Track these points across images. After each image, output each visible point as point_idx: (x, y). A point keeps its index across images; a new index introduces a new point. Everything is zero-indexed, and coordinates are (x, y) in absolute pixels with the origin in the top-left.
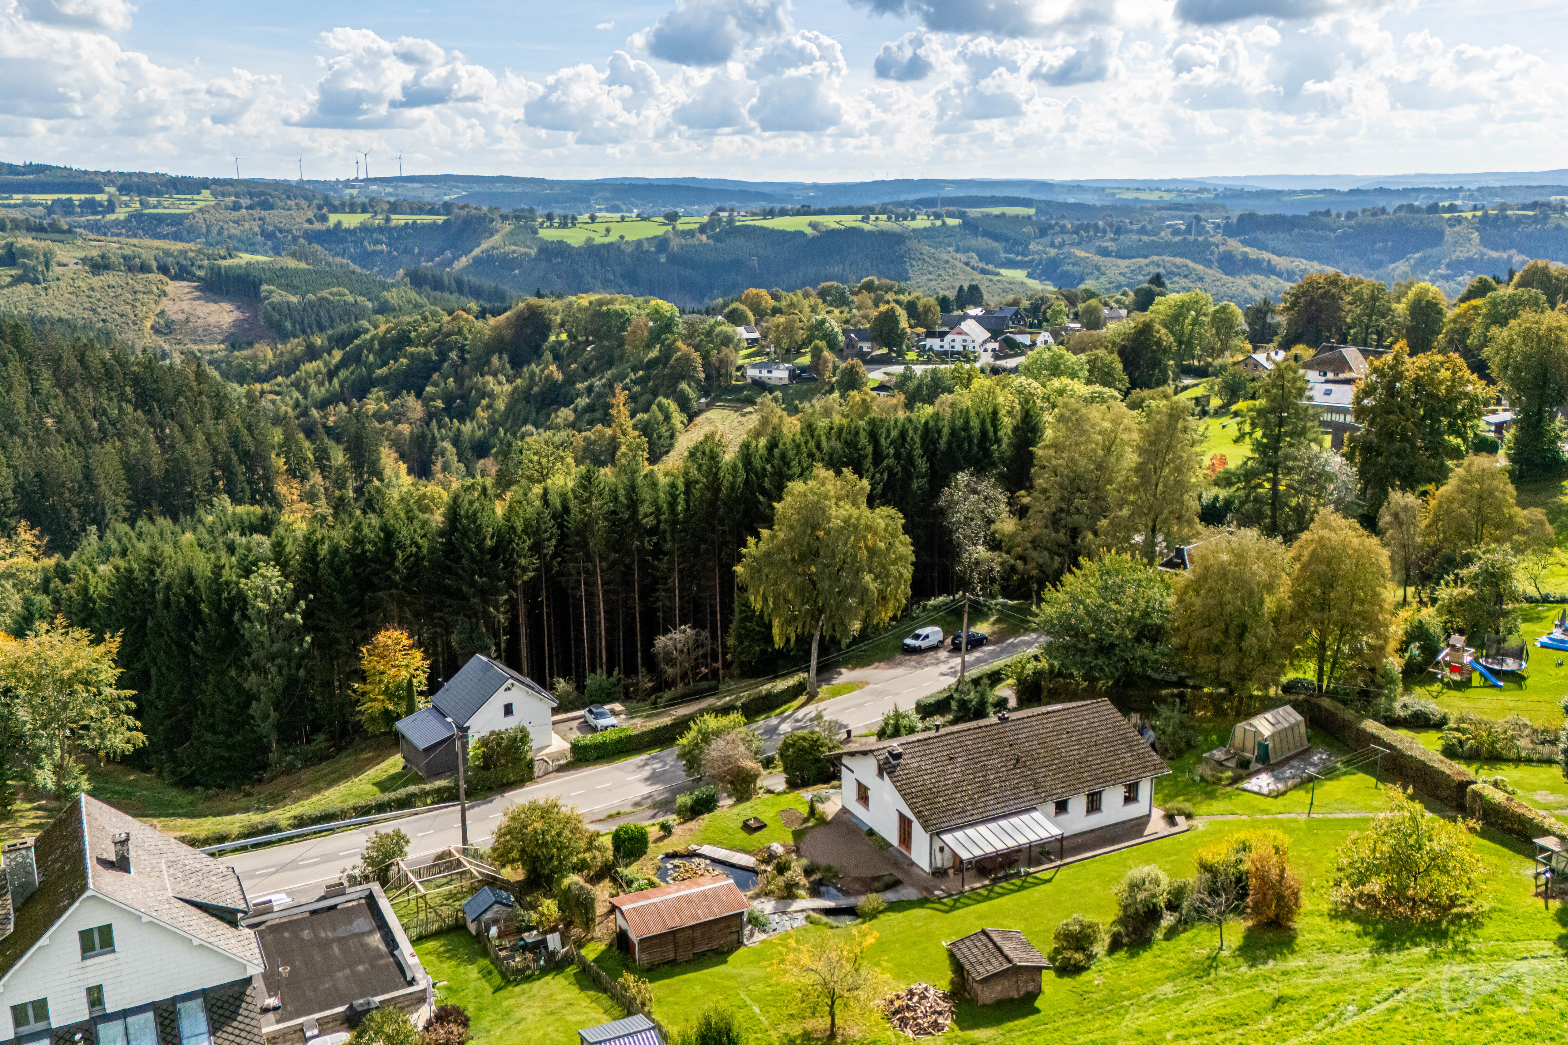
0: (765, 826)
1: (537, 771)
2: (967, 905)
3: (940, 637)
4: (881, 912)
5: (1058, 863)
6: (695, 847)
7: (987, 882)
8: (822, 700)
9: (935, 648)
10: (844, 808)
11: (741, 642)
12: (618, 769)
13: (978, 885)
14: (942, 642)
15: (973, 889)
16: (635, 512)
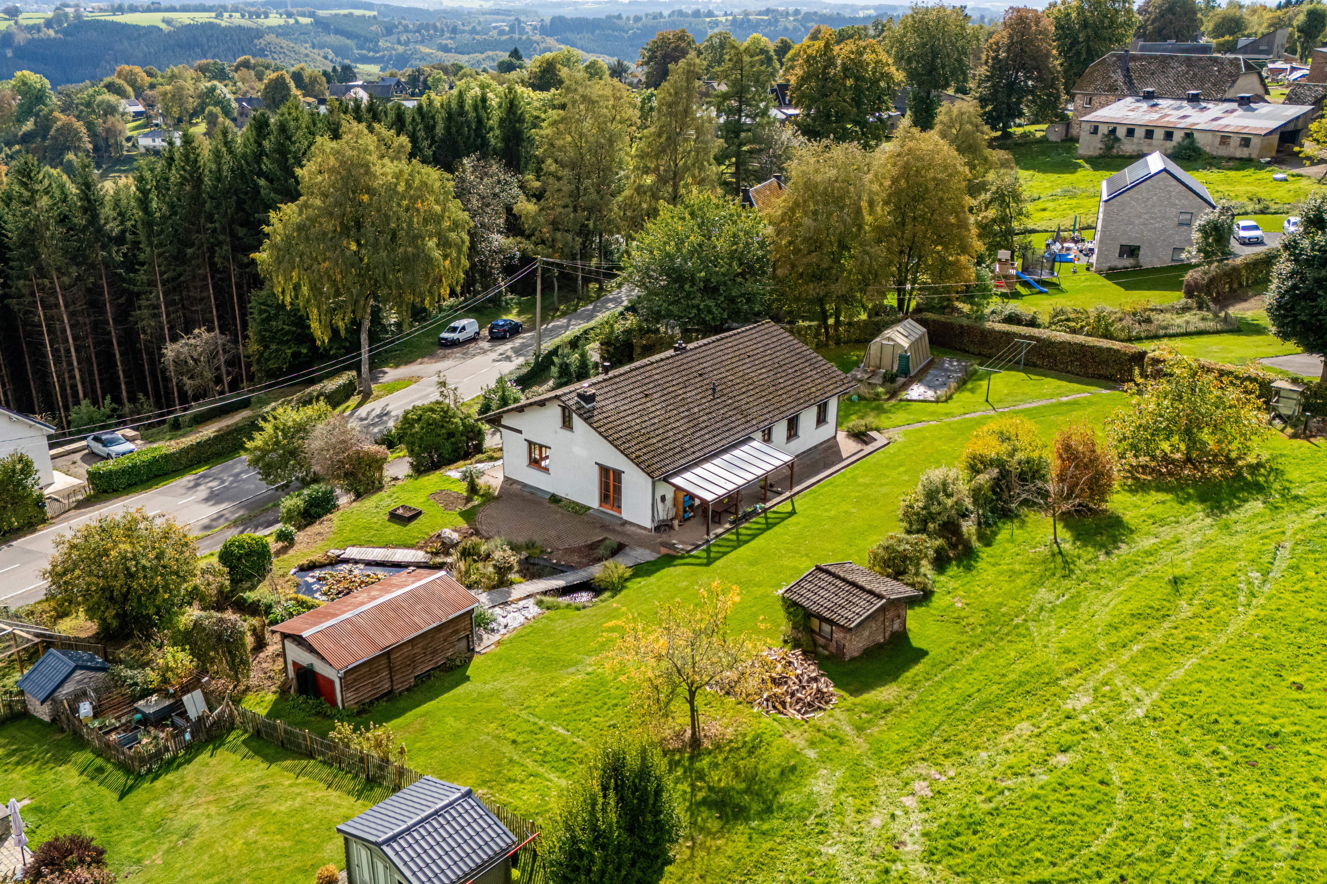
0: (420, 513)
1: (50, 510)
2: (725, 554)
3: (476, 328)
4: (627, 580)
5: (788, 494)
6: (338, 552)
7: (728, 526)
8: (378, 397)
9: (474, 339)
10: (507, 479)
11: (266, 347)
12: (159, 493)
13: (720, 531)
14: (478, 333)
15: (718, 536)
16: (94, 217)
